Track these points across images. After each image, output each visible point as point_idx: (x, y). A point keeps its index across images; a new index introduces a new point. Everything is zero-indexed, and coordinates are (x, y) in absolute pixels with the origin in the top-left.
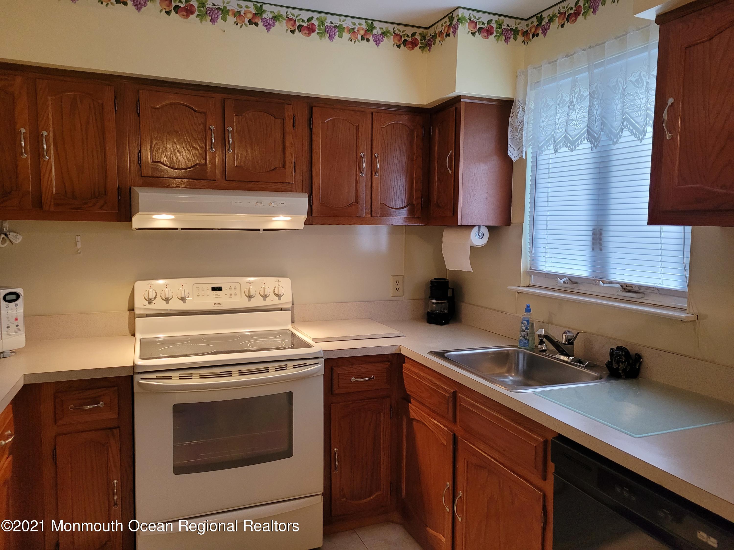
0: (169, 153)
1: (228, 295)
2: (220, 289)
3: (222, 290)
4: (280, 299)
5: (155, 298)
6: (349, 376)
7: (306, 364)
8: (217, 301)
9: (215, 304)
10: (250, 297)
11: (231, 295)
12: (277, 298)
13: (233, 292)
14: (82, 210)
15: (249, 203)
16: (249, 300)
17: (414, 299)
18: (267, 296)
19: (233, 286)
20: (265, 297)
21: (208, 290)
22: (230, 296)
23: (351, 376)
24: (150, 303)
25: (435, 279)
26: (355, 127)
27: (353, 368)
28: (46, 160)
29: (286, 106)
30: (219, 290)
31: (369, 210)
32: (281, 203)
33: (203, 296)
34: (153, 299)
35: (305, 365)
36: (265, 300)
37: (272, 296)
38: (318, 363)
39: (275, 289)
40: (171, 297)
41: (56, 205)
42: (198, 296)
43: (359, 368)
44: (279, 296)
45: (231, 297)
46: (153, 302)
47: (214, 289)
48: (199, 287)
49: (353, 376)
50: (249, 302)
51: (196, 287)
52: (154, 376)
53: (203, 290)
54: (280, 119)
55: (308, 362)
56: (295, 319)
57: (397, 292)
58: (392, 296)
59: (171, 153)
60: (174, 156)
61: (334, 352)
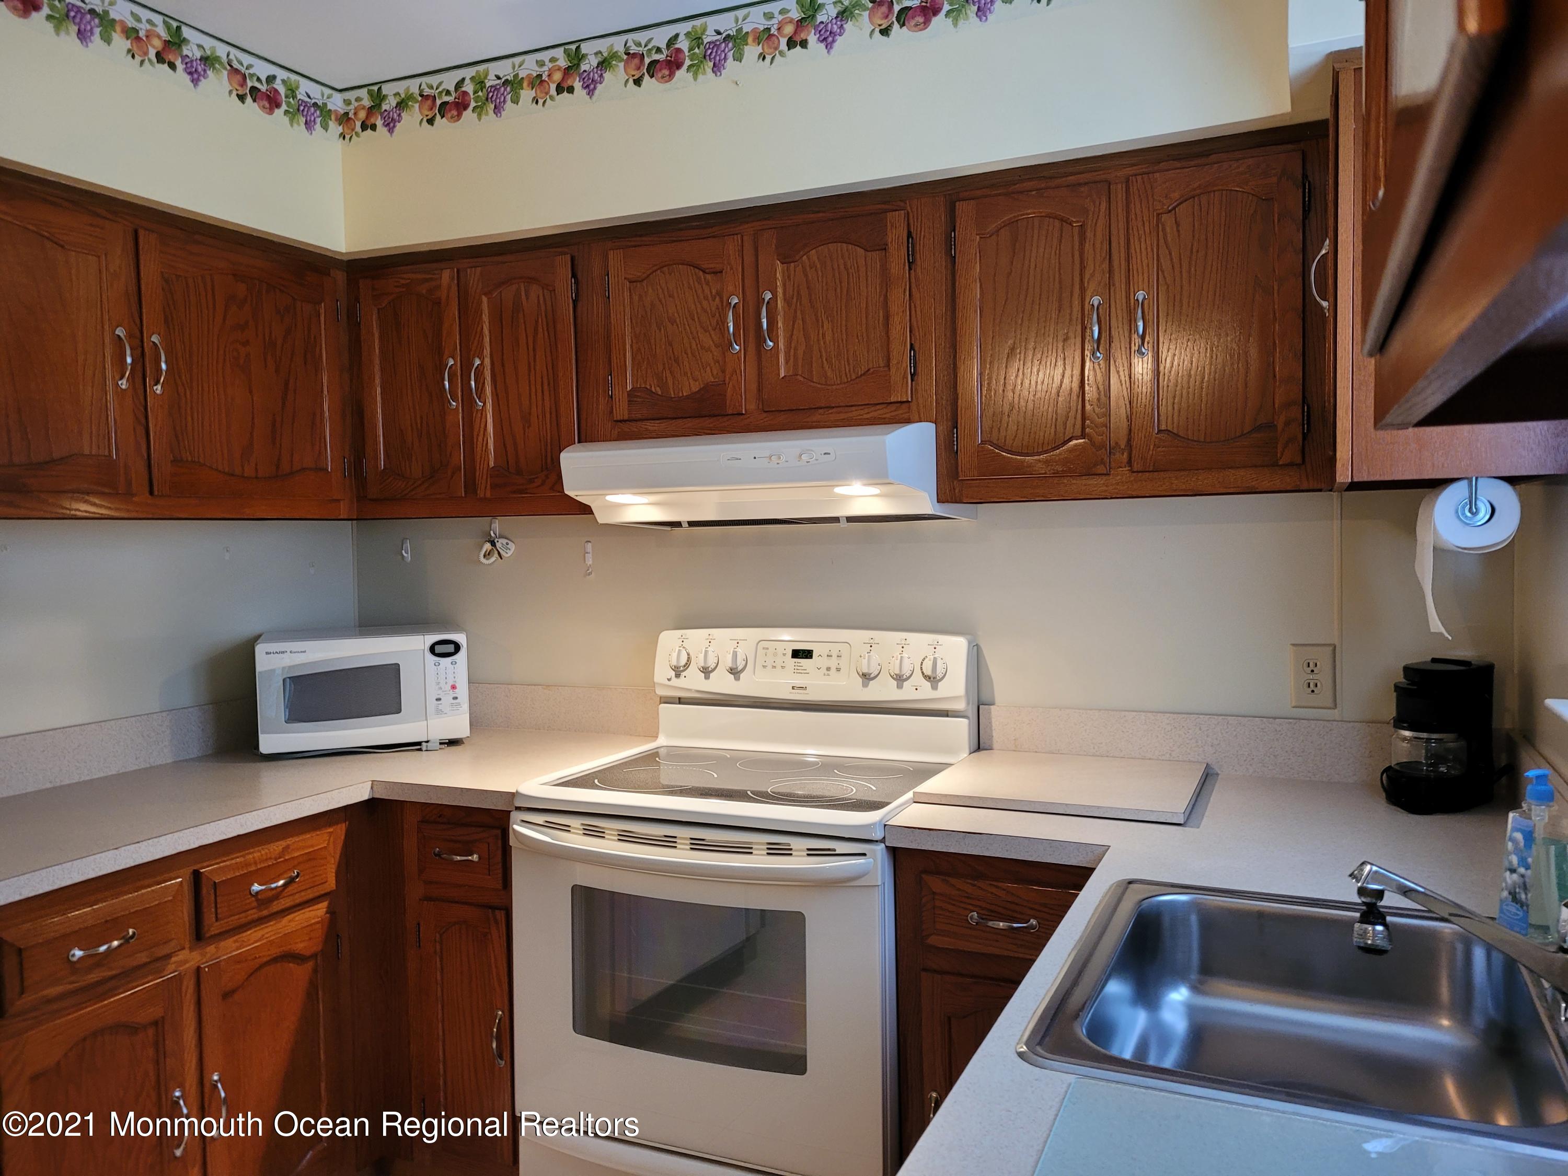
0: (661, 368)
1: (824, 670)
2: (808, 654)
3: (811, 657)
4: (934, 688)
5: (687, 666)
6: (962, 905)
7: (835, 850)
8: (799, 681)
9: (793, 688)
10: (866, 678)
11: (828, 669)
12: (929, 684)
13: (833, 663)
14: (527, 493)
15: (755, 458)
16: (865, 685)
17: (1372, 722)
18: (905, 677)
19: (835, 649)
20: (900, 679)
21: (784, 655)
22: (827, 672)
23: (971, 907)
24: (678, 676)
25: (1434, 660)
26: (1076, 231)
27: (974, 885)
28: (478, 408)
29: (889, 215)
30: (806, 658)
31: (1123, 454)
32: (825, 454)
33: (774, 667)
34: (682, 669)
35: (830, 853)
36: (900, 687)
37: (917, 678)
38: (864, 855)
39: (924, 663)
40: (713, 667)
41: (494, 487)
42: (764, 667)
43: (994, 890)
44: (933, 680)
45: (828, 675)
46: (683, 674)
47: (796, 654)
48: (768, 649)
49: (975, 909)
50: (865, 689)
51: (764, 648)
52: (540, 819)
53: (775, 655)
54: (878, 250)
55: (841, 847)
56: (994, 741)
57: (1313, 695)
58: (1294, 704)
59: (664, 368)
60: (668, 375)
61: (912, 831)
